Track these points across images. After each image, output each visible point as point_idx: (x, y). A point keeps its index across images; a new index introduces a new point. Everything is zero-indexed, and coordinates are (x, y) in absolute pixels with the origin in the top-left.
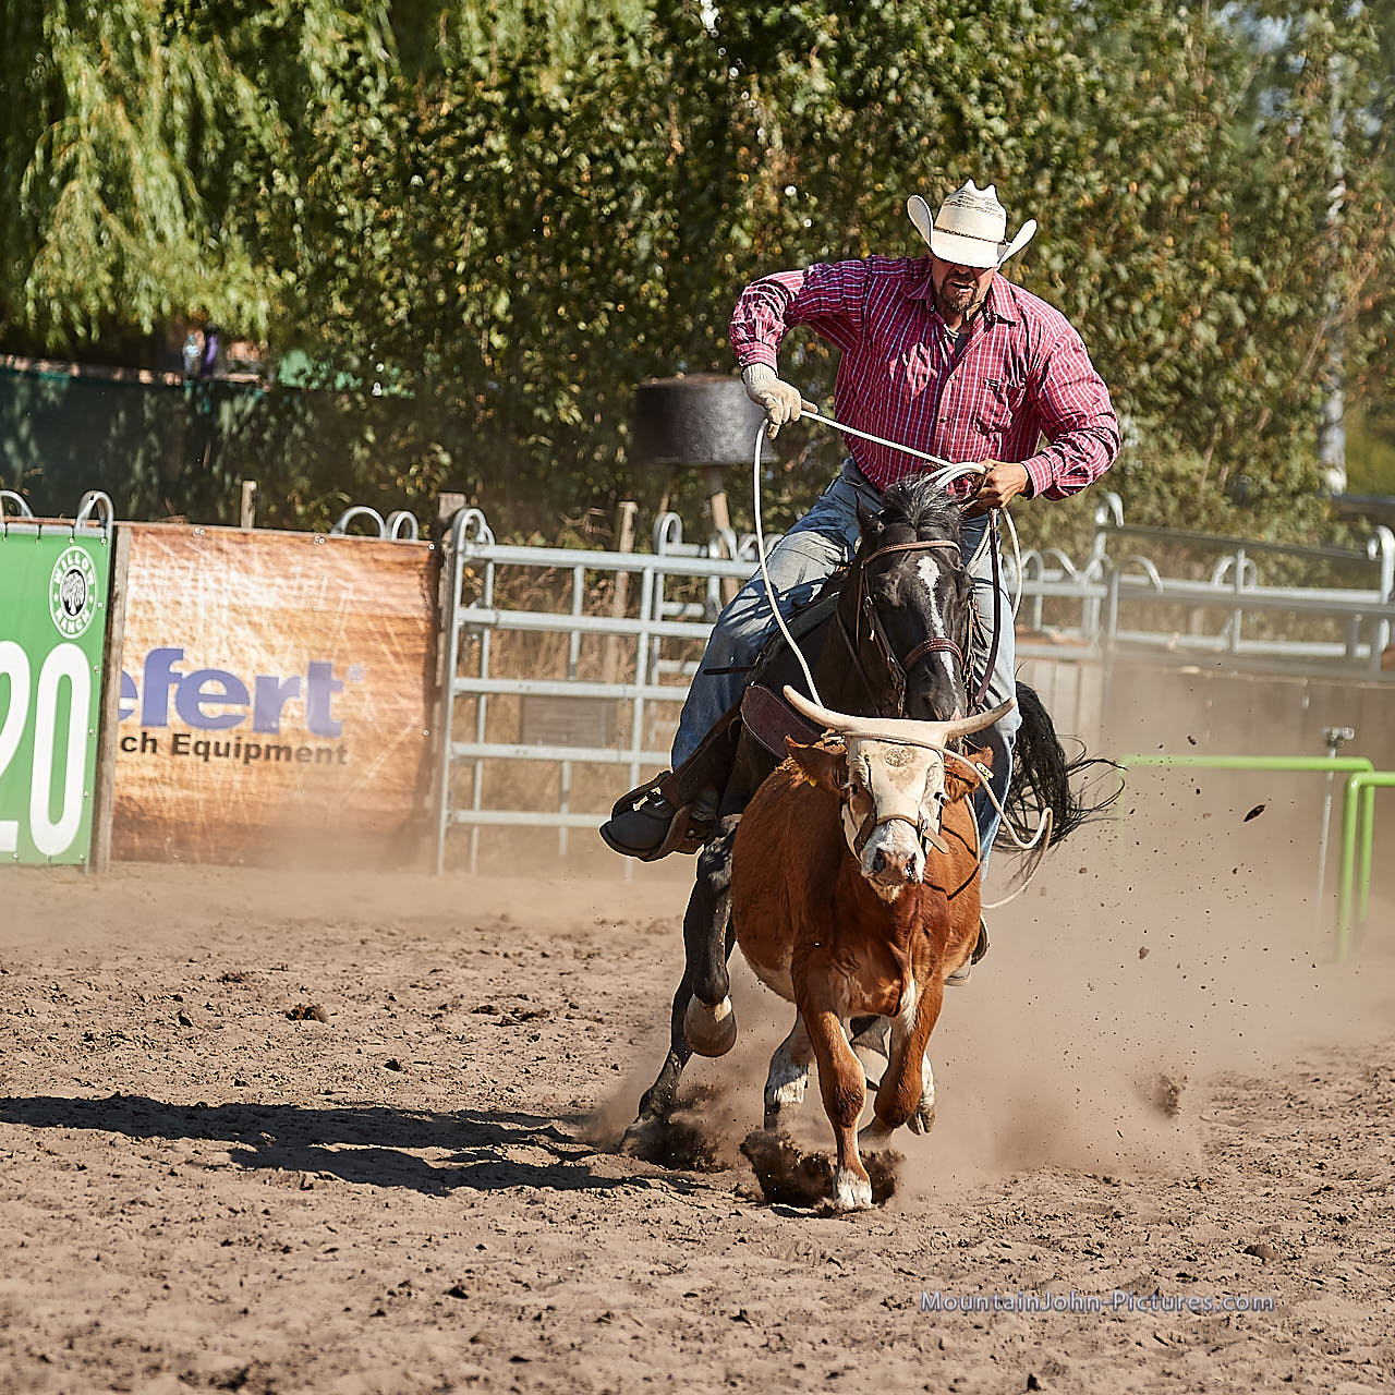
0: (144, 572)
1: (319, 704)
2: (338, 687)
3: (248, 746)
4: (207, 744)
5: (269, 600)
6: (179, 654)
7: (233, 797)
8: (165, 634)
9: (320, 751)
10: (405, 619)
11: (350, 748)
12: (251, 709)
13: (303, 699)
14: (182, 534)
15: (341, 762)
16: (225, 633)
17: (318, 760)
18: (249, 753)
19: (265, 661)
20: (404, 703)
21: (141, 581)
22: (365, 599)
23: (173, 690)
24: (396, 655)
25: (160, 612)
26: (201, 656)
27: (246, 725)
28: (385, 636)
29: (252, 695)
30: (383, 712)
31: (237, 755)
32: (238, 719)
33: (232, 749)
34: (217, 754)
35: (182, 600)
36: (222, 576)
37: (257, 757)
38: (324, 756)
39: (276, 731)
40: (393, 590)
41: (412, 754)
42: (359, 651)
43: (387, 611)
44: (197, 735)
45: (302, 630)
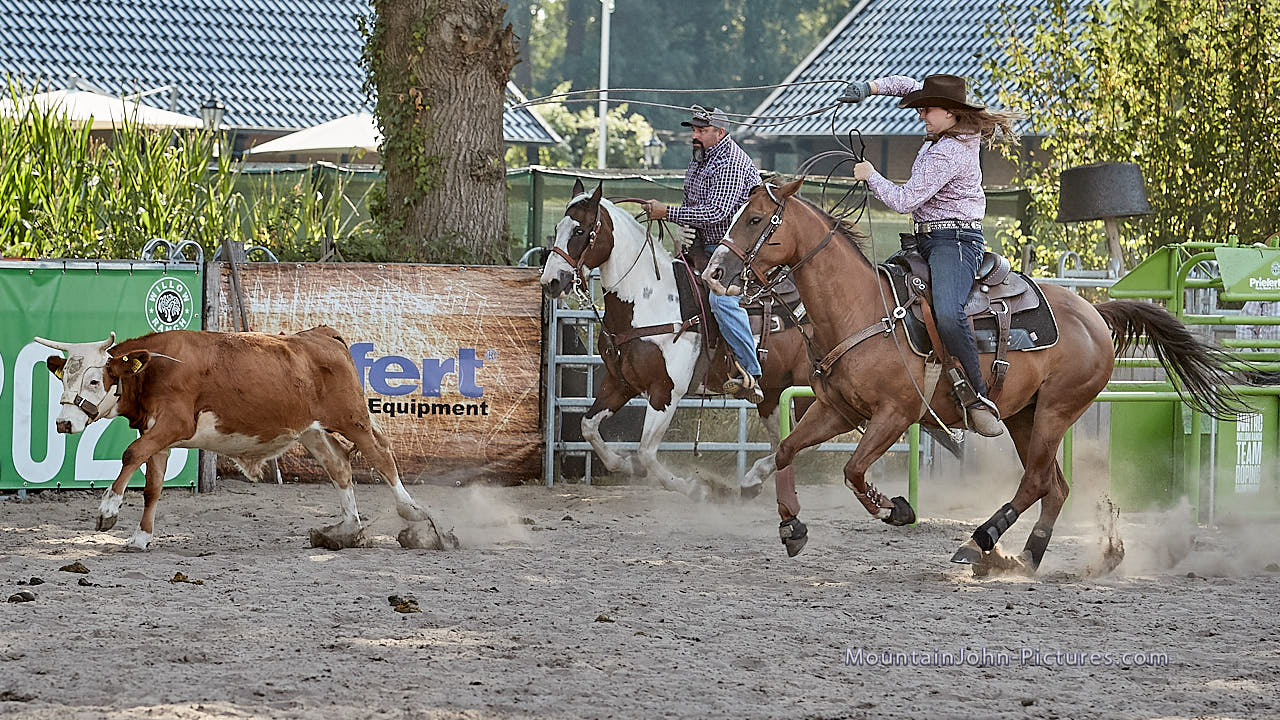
0: (345, 295)
1: (468, 376)
2: (480, 365)
3: (420, 405)
4: (392, 405)
5: (429, 309)
6: (370, 347)
7: (412, 439)
8: (360, 334)
9: (469, 407)
10: (523, 318)
11: (489, 404)
12: (421, 381)
13: (456, 373)
14: (371, 268)
15: (484, 413)
17: (468, 413)
18: (421, 410)
19: (429, 349)
20: (525, 373)
21: (343, 300)
22: (495, 306)
23: (367, 372)
24: (518, 342)
25: (355, 321)
26: (385, 348)
27: (418, 392)
28: (510, 330)
29: (421, 372)
30: (510, 380)
31: (413, 412)
32: (413, 388)
33: (410, 407)
34: (400, 411)
35: (372, 311)
36: (398, 295)
37: (426, 413)
38: (472, 410)
39: (438, 395)
40: (515, 299)
41: (532, 406)
42: (493, 340)
43: (510, 314)
44: (385, 400)
45: (454, 328)
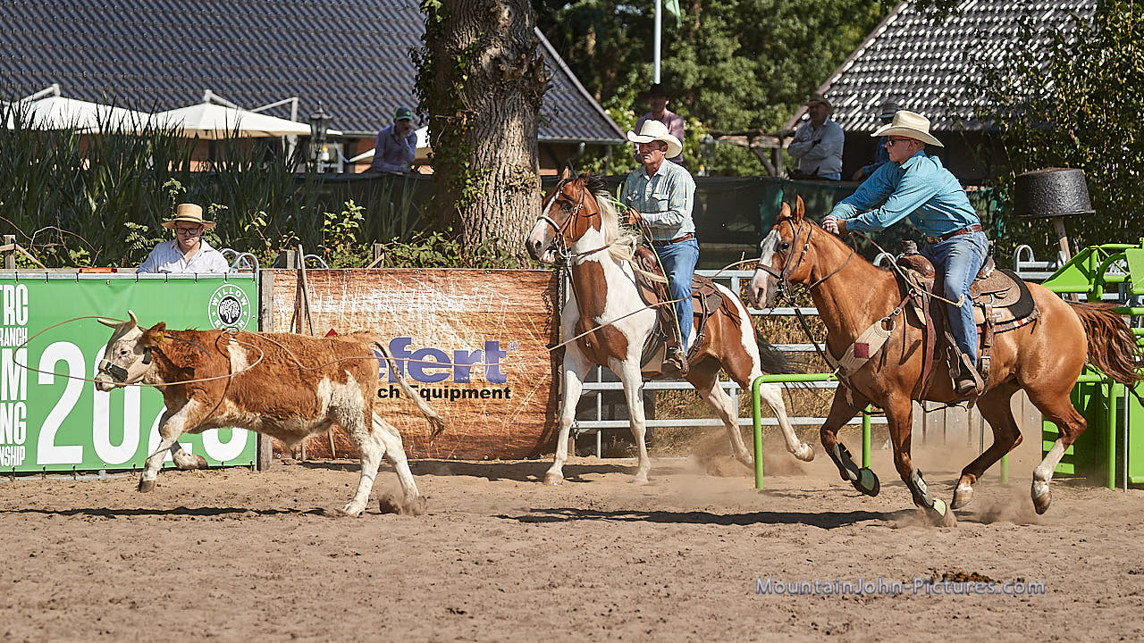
0: (386, 296)
1: (492, 365)
2: (503, 355)
3: (452, 391)
4: (429, 390)
5: (459, 308)
6: (408, 341)
8: (400, 330)
9: (494, 391)
10: (540, 314)
11: (512, 389)
12: (452, 370)
13: (483, 362)
14: (408, 272)
15: (507, 397)
16: (434, 328)
17: (494, 397)
18: (453, 395)
19: (459, 342)
21: (384, 300)
22: (516, 304)
23: (406, 361)
24: (536, 335)
26: (421, 341)
27: (451, 379)
28: (529, 325)
29: (452, 362)
30: (529, 368)
31: (446, 397)
32: (446, 375)
33: (443, 392)
34: (435, 396)
36: (432, 295)
37: (457, 397)
38: (497, 394)
39: (468, 381)
40: (533, 298)
41: (547, 390)
42: (514, 334)
43: (528, 310)
45: (480, 323)
